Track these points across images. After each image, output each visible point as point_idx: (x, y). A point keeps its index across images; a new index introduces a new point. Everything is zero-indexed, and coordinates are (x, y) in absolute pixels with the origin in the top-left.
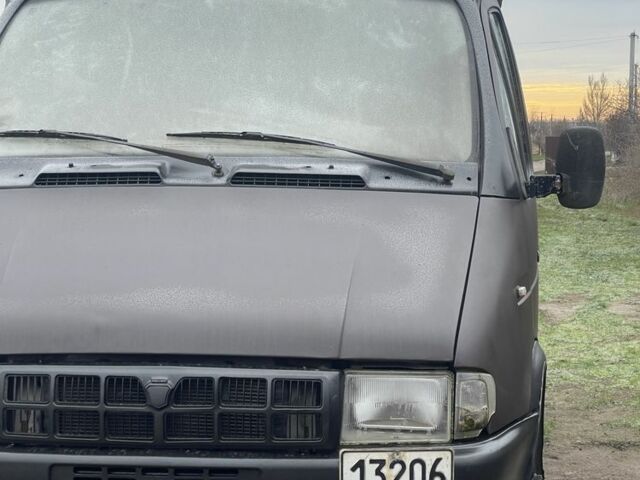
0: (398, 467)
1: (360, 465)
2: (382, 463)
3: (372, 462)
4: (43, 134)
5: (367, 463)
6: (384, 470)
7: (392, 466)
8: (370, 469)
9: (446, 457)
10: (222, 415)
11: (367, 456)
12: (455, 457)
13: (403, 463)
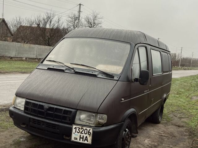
0: (82, 130)
1: (76, 128)
2: (80, 128)
3: (78, 128)
4: (53, 61)
5: (77, 128)
6: (80, 130)
7: (81, 129)
8: (77, 129)
9: (91, 129)
10: (55, 114)
11: (77, 127)
12: (94, 130)
13: (83, 129)
